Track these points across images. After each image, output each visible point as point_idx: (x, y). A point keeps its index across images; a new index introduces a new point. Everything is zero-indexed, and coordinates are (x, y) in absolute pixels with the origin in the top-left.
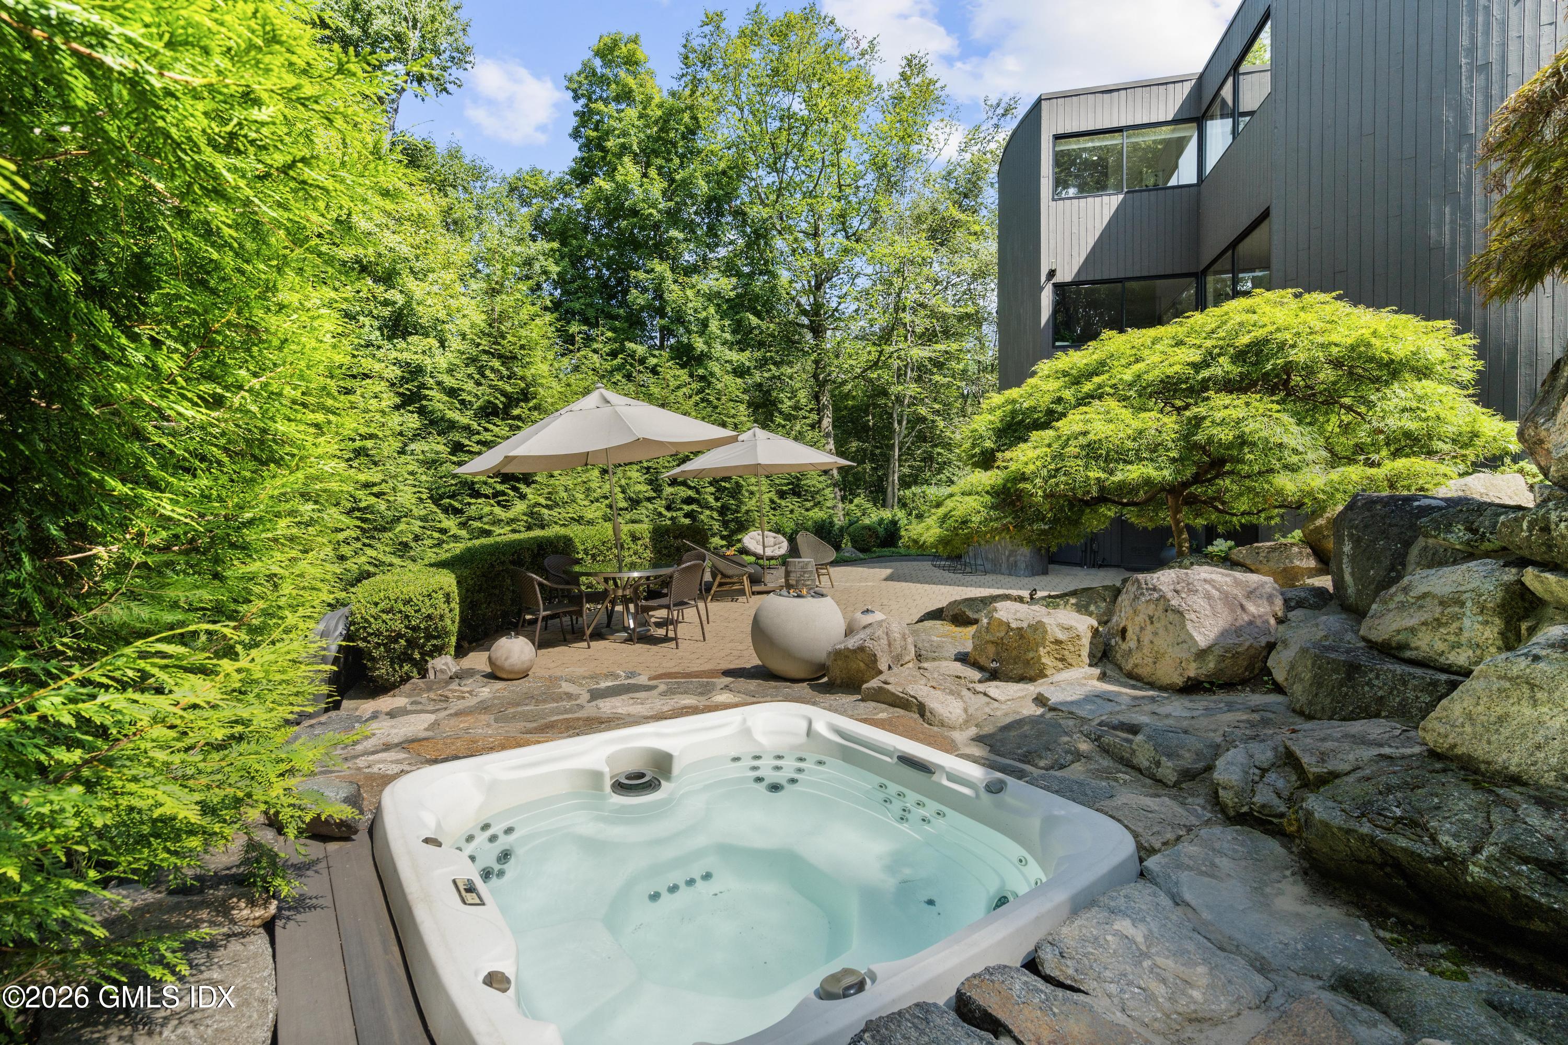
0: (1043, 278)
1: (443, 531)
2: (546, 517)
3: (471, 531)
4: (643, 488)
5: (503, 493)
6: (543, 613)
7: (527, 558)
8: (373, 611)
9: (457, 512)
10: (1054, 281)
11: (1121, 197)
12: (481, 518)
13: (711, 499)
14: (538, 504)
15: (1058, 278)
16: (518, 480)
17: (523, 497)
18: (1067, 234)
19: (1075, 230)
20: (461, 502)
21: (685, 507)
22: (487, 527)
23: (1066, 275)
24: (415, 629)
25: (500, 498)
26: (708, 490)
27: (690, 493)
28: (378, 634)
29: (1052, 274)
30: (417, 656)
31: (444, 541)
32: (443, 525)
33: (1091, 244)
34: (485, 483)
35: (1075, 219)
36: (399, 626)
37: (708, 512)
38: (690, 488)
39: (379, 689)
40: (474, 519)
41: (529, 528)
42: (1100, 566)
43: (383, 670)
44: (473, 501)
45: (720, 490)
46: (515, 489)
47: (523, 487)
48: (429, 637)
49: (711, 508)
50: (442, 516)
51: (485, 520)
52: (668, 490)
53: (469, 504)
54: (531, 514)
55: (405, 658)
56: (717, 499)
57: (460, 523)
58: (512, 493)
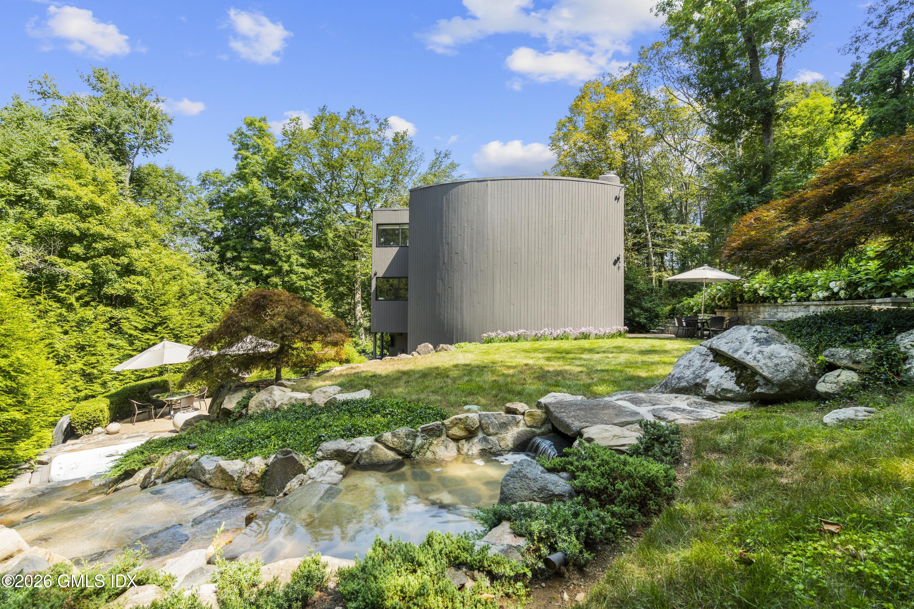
6: (137, 412)
8: (77, 416)
10: (376, 276)
11: (398, 248)
15: (378, 275)
19: (383, 259)
23: (380, 274)
24: (90, 420)
28: (78, 422)
29: (375, 274)
30: (91, 427)
33: (389, 263)
36: (85, 420)
39: (78, 437)
43: (80, 432)
48: (94, 422)
55: (87, 428)
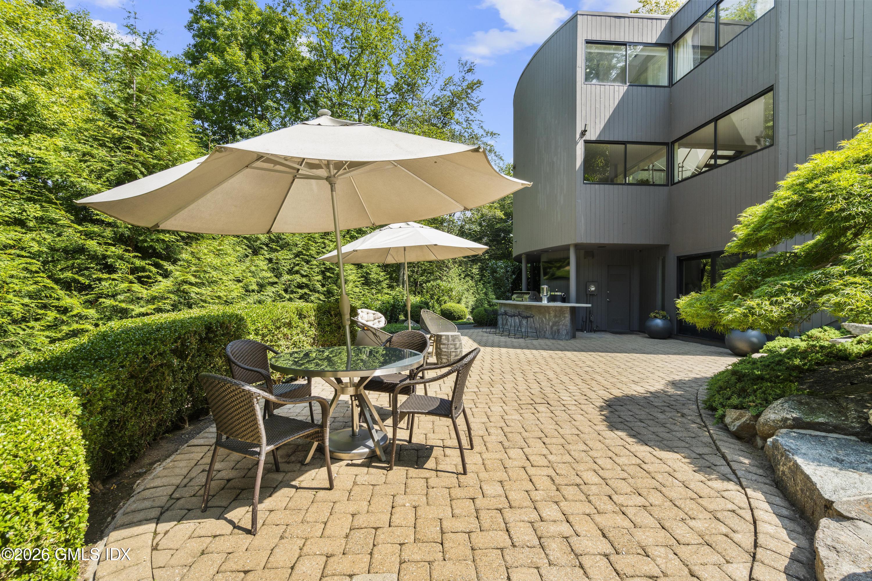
0: (578, 136)
1: (65, 311)
2: (193, 295)
3: (101, 310)
4: (269, 274)
5: (143, 270)
7: (193, 343)
9: (83, 288)
10: (584, 138)
11: (626, 88)
12: (114, 296)
13: (318, 286)
14: (185, 282)
15: (588, 137)
16: (159, 256)
17: (166, 275)
18: (593, 107)
19: (598, 106)
20: (88, 277)
21: (300, 291)
22: (123, 305)
23: (591, 135)
25: (140, 274)
26: (316, 278)
27: (304, 280)
31: (63, 322)
32: (62, 303)
33: (607, 117)
34: (121, 258)
35: (598, 98)
37: (317, 295)
38: (303, 276)
40: (107, 296)
41: (175, 307)
42: (595, 331)
44: (106, 276)
45: (325, 278)
46: (157, 265)
47: (167, 265)
49: (318, 292)
50: (61, 293)
51: (120, 297)
52: (286, 277)
53: (100, 280)
54: (177, 291)
56: (323, 286)
57: (86, 302)
58: (154, 270)
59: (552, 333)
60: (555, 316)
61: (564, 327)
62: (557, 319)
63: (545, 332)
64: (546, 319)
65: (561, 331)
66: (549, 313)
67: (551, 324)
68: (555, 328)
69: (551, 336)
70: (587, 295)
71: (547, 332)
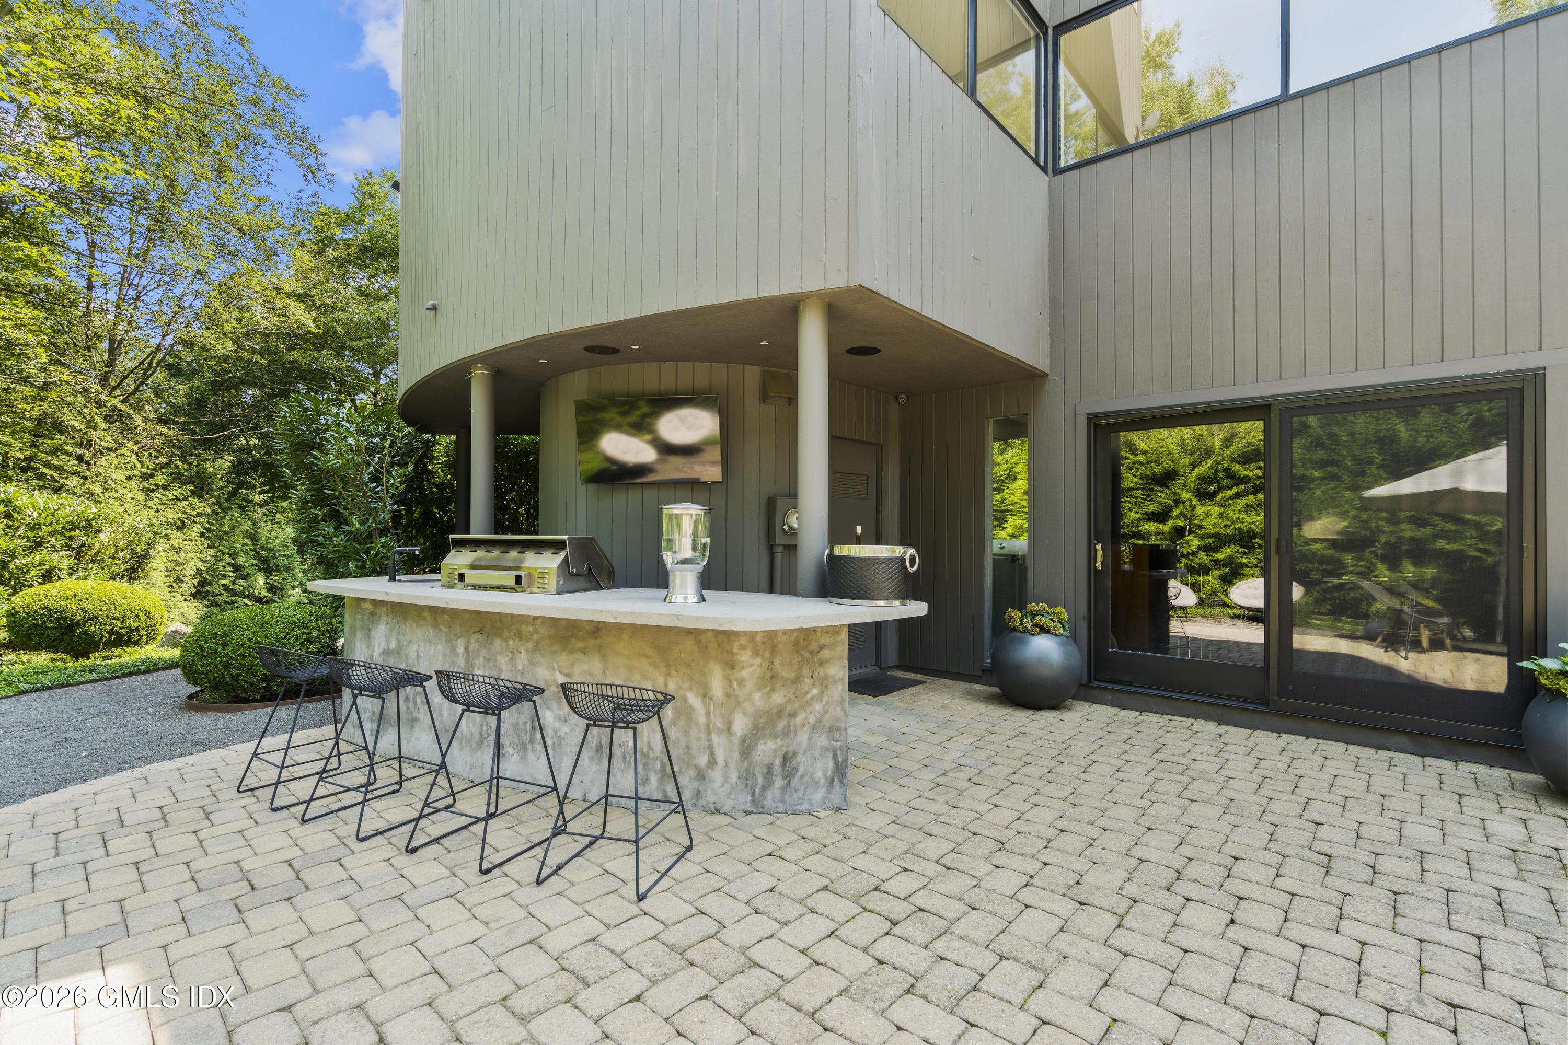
59: (746, 777)
60: (771, 680)
61: (822, 740)
62: (778, 698)
63: (701, 776)
64: (705, 695)
65: (802, 762)
66: (731, 665)
67: (740, 725)
68: (766, 749)
69: (744, 799)
70: (771, 547)
71: (716, 775)
